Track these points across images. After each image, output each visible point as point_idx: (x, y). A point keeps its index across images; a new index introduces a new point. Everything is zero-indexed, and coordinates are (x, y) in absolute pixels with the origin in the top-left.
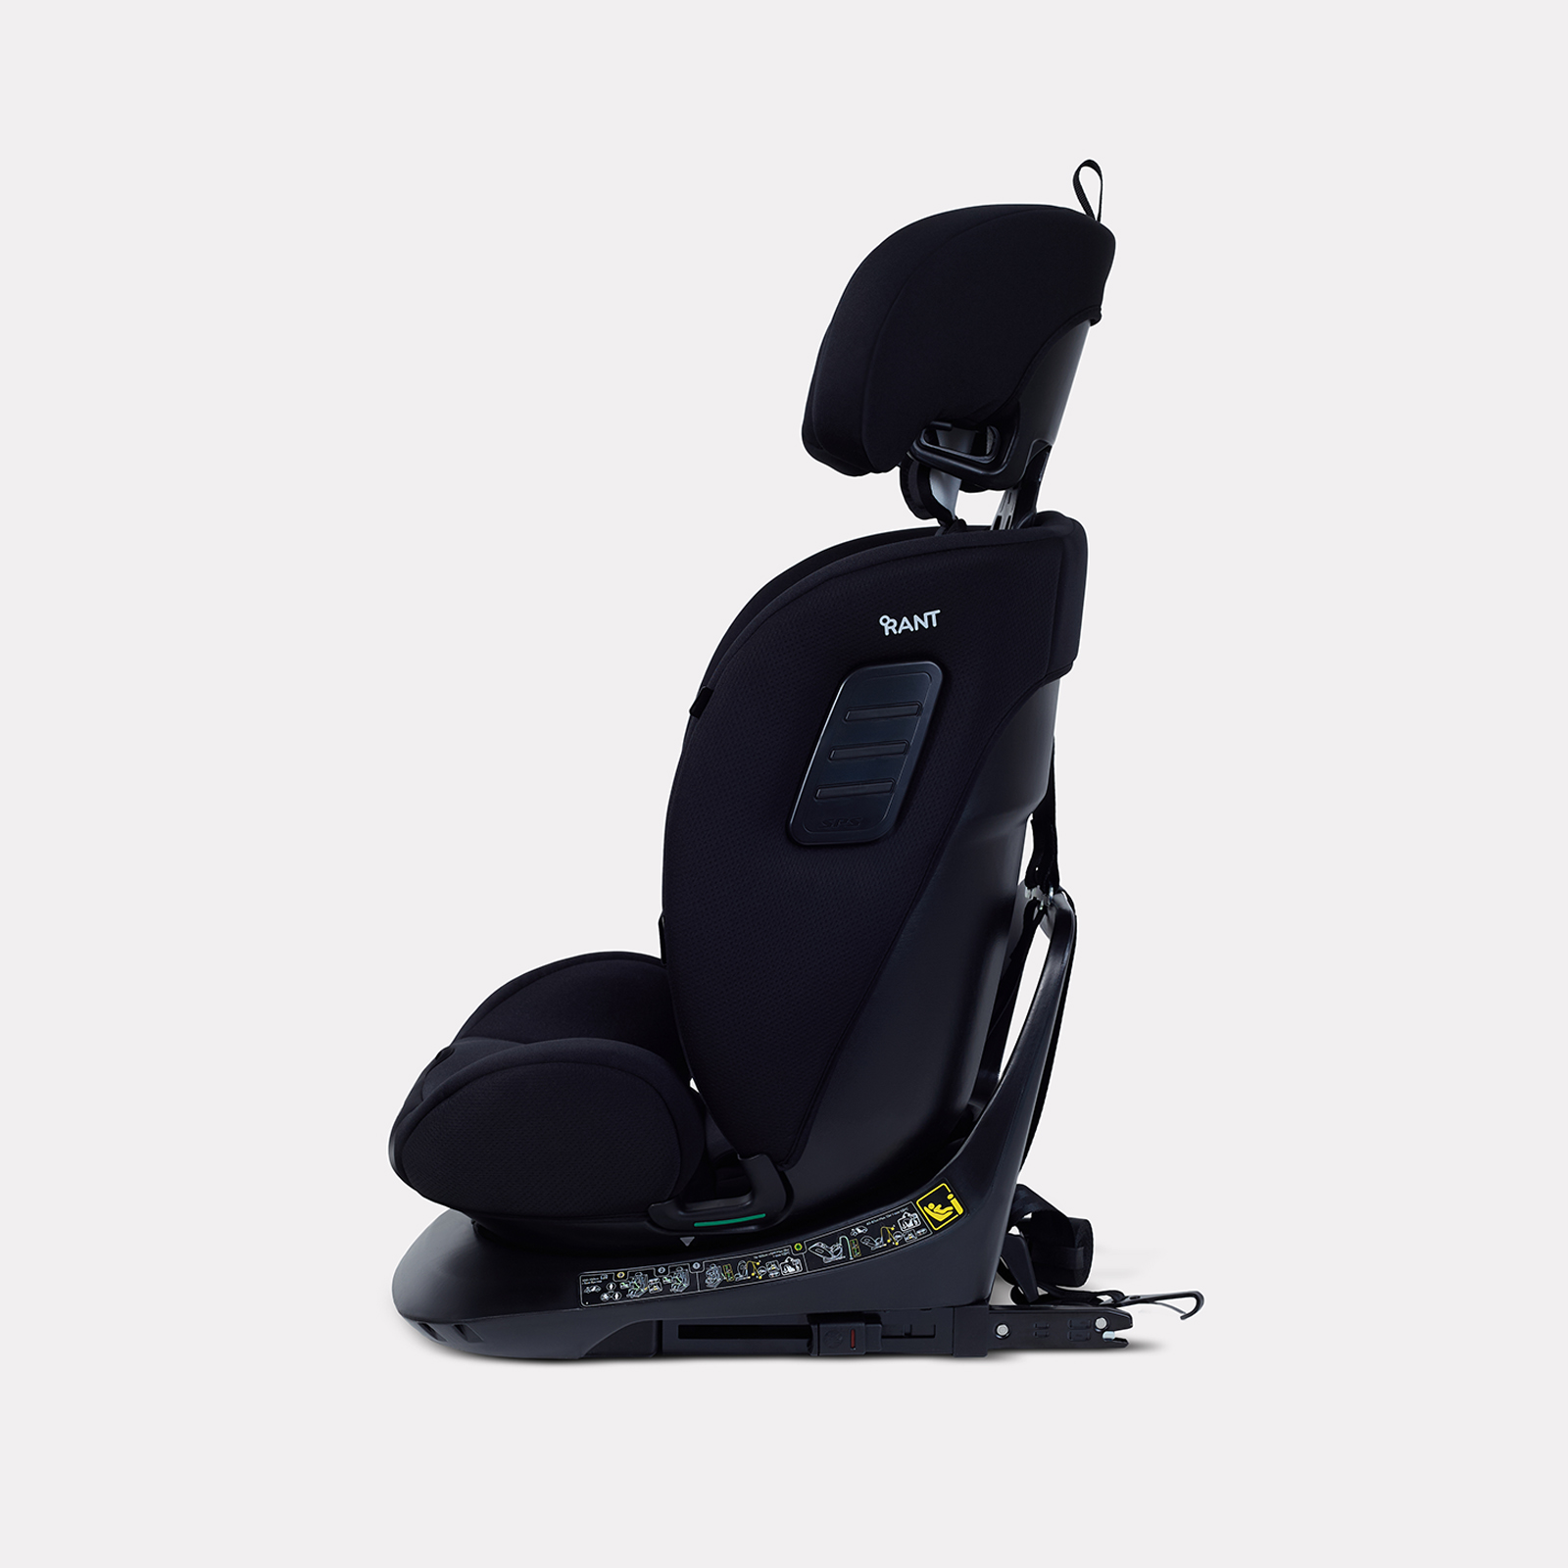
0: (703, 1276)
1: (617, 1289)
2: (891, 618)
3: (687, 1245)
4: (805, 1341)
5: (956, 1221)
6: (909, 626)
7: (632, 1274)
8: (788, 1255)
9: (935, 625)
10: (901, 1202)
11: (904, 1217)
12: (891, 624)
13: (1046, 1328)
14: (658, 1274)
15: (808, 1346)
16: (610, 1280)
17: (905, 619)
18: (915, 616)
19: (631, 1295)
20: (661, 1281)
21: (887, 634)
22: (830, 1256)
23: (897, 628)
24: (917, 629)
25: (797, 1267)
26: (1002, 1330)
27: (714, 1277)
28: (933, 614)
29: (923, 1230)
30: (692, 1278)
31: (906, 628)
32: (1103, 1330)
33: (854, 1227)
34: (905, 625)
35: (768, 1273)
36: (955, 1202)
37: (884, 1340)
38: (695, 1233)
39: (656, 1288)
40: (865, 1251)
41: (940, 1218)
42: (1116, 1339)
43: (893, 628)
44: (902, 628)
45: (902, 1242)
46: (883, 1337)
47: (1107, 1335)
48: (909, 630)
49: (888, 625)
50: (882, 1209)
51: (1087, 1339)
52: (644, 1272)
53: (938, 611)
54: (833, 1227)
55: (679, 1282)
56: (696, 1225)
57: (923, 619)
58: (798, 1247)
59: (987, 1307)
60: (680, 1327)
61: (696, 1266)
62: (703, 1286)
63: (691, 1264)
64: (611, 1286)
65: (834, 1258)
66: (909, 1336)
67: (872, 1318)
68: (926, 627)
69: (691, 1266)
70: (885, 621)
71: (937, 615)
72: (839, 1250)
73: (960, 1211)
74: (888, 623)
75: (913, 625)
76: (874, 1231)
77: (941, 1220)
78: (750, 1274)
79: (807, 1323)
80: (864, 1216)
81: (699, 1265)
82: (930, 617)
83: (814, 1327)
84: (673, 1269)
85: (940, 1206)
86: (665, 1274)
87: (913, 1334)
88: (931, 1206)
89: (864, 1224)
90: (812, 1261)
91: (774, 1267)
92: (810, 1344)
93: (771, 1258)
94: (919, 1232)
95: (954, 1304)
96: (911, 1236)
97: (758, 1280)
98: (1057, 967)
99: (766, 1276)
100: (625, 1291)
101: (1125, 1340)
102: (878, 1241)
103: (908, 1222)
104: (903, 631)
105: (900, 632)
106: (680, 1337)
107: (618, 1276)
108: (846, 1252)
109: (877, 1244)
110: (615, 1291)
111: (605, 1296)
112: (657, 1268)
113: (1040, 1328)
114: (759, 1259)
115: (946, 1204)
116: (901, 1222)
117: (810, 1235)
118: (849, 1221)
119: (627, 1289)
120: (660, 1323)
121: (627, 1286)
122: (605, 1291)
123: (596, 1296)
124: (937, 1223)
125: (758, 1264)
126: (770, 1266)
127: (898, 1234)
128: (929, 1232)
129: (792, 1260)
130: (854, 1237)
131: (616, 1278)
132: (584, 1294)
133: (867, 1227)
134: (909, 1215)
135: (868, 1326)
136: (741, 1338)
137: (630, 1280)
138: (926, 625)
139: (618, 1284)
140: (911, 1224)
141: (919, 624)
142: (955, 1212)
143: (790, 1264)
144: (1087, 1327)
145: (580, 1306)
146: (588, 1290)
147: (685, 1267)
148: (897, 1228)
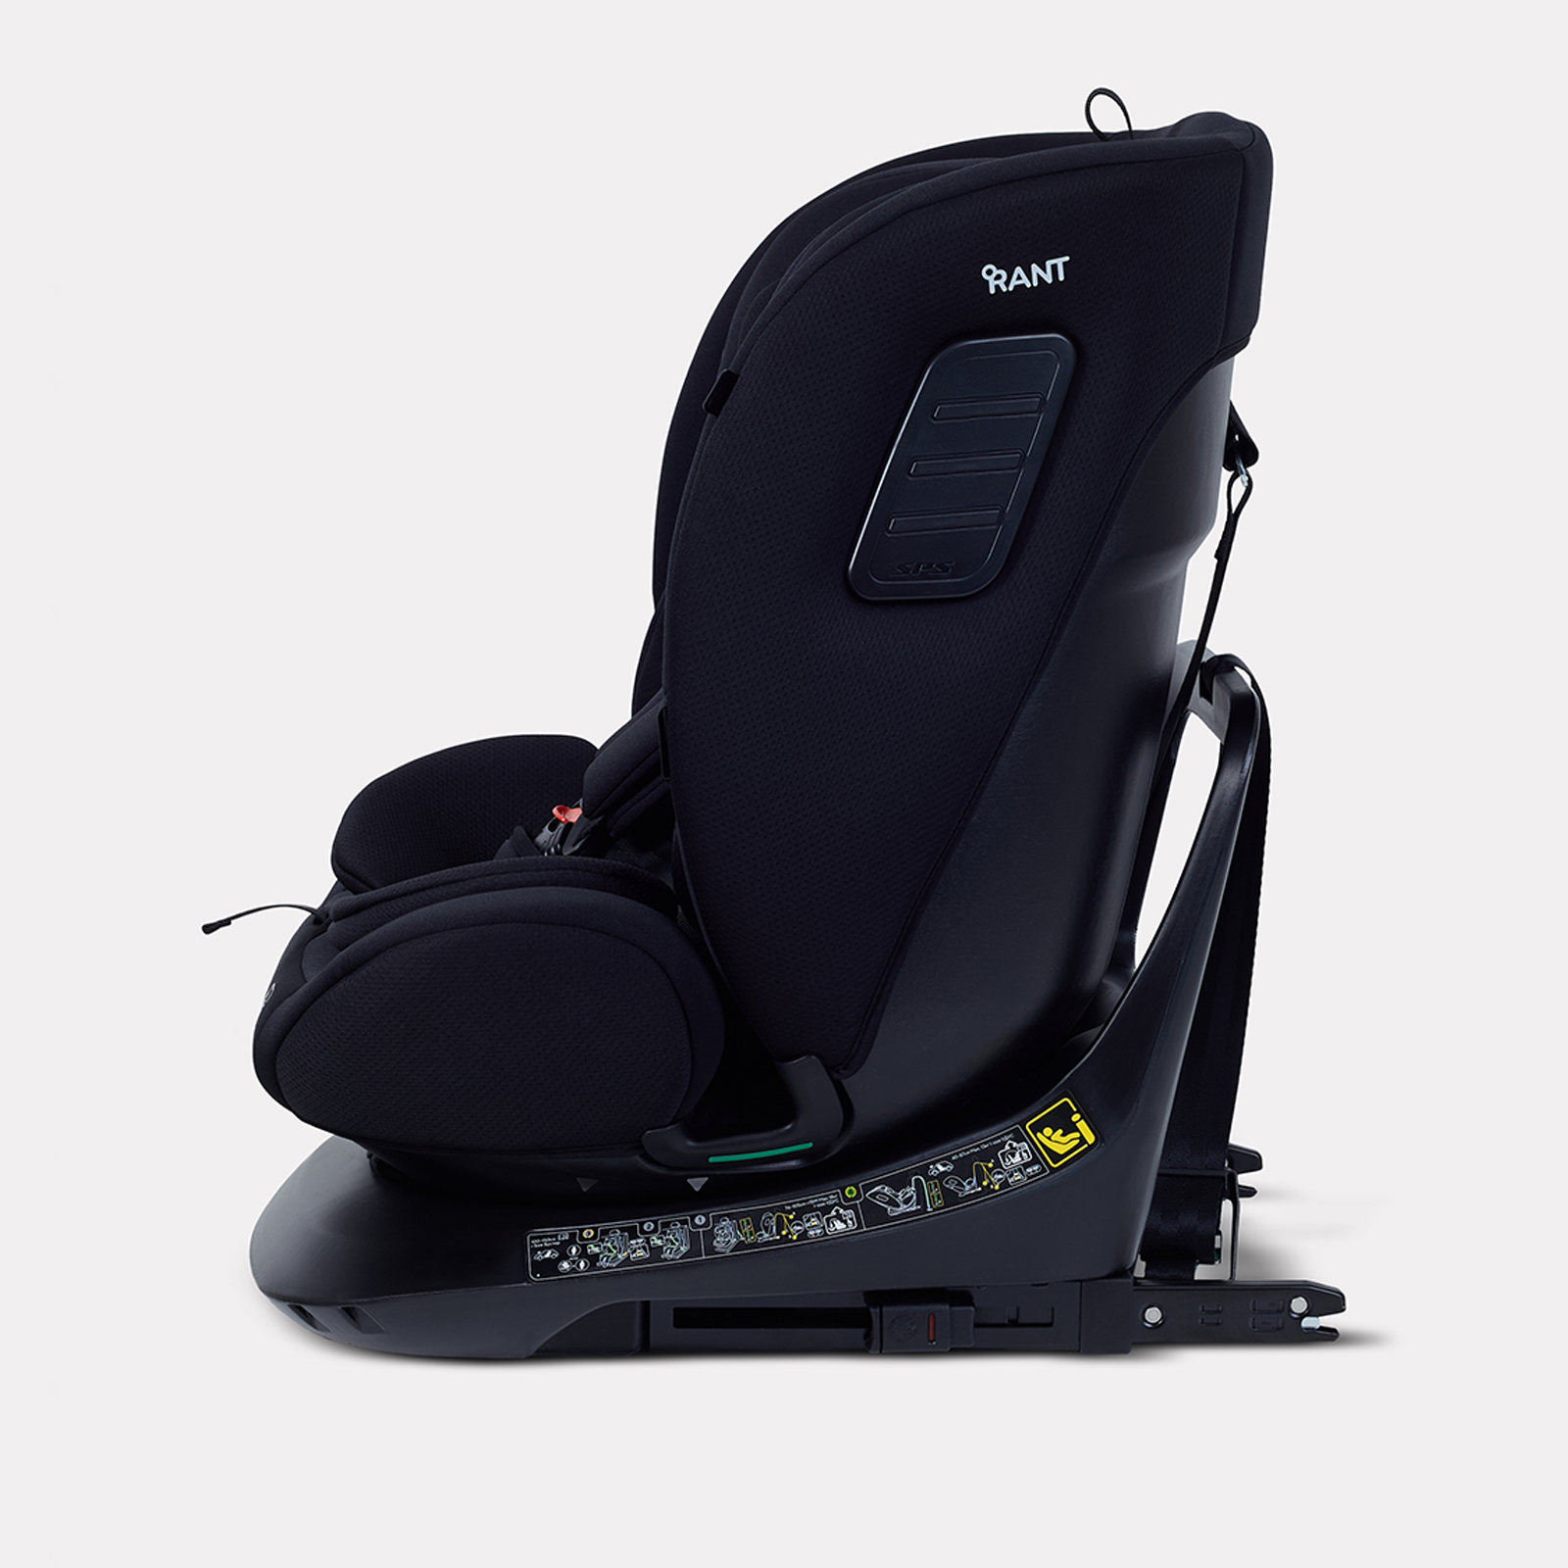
0: (710, 1236)
1: (583, 1254)
2: (998, 269)
3: (697, 1189)
4: (861, 1332)
5: (1084, 1155)
6: (1025, 281)
7: (605, 1232)
8: (835, 1204)
9: (1061, 278)
10: (1003, 1125)
11: (1007, 1147)
12: (998, 277)
13: (1218, 1312)
14: (643, 1232)
15: (865, 1338)
16: (572, 1241)
17: (1019, 270)
18: (1034, 266)
19: (603, 1263)
20: (648, 1243)
21: (992, 291)
22: (898, 1206)
23: (1007, 283)
24: (1035, 284)
25: (850, 1222)
26: (1153, 1315)
27: (727, 1236)
28: (1060, 262)
29: (1036, 1168)
30: (694, 1238)
31: (1019, 282)
32: (1302, 1316)
33: (934, 1163)
34: (1019, 278)
35: (806, 1231)
36: (1082, 1126)
37: (978, 1330)
38: (709, 1172)
39: (640, 1253)
40: (950, 1197)
41: (1061, 1150)
42: (1322, 1328)
43: (1001, 283)
44: (1014, 282)
45: (1005, 1184)
46: (976, 1325)
47: (1307, 1322)
48: (1024, 285)
49: (994, 278)
50: (975, 1136)
51: (1278, 1329)
52: (622, 1230)
53: (1067, 258)
54: (903, 1162)
55: (674, 1244)
56: (711, 1160)
57: (1044, 270)
58: (851, 1192)
59: (1131, 1280)
60: (675, 1310)
61: (700, 1220)
62: (710, 1250)
63: (693, 1218)
64: (574, 1250)
65: (903, 1208)
66: (1014, 1323)
67: (960, 1297)
68: (1050, 281)
69: (693, 1220)
70: (989, 272)
71: (1064, 263)
72: (912, 1197)
73: (1090, 1138)
74: (994, 275)
75: (1030, 279)
76: (963, 1169)
77: (1061, 1153)
78: (779, 1233)
79: (865, 1305)
80: (949, 1146)
81: (703, 1219)
82: (1054, 267)
83: (874, 1311)
84: (666, 1225)
85: (1060, 1131)
86: (655, 1231)
87: (1021, 1321)
88: (1048, 1131)
89: (949, 1158)
90: (871, 1213)
91: (814, 1222)
92: (868, 1336)
93: (810, 1209)
94: (1029, 1170)
95: (1082, 1278)
96: (1017, 1176)
97: (791, 1241)
98: (1236, 777)
99: (803, 1235)
100: (595, 1258)
101: (1334, 1330)
102: (970, 1183)
103: (1013, 1156)
104: (1016, 287)
105: (1011, 288)
106: (676, 1325)
107: (585, 1235)
108: (921, 1200)
109: (968, 1188)
110: (580, 1257)
111: (565, 1265)
112: (642, 1224)
113: (1208, 1312)
114: (793, 1210)
115: (1070, 1128)
116: (1003, 1154)
117: (868, 1174)
118: (926, 1154)
119: (598, 1254)
120: (646, 1305)
121: (597, 1250)
122: (564, 1257)
123: (552, 1264)
124: (1056, 1157)
125: (791, 1217)
126: (808, 1221)
127: (999, 1173)
128: (1044, 1170)
129: (841, 1211)
130: (932, 1178)
131: (582, 1238)
132: (534, 1262)
133: (952, 1162)
134: (1015, 1145)
135: (955, 1308)
136: (766, 1327)
137: (602, 1241)
138: (1049, 280)
139: (584, 1247)
140: (1017, 1159)
141: (1039, 277)
142: (1082, 1140)
143: (839, 1217)
144: (1279, 1311)
145: (527, 1279)
146: (539, 1257)
147: (683, 1222)
148: (998, 1165)
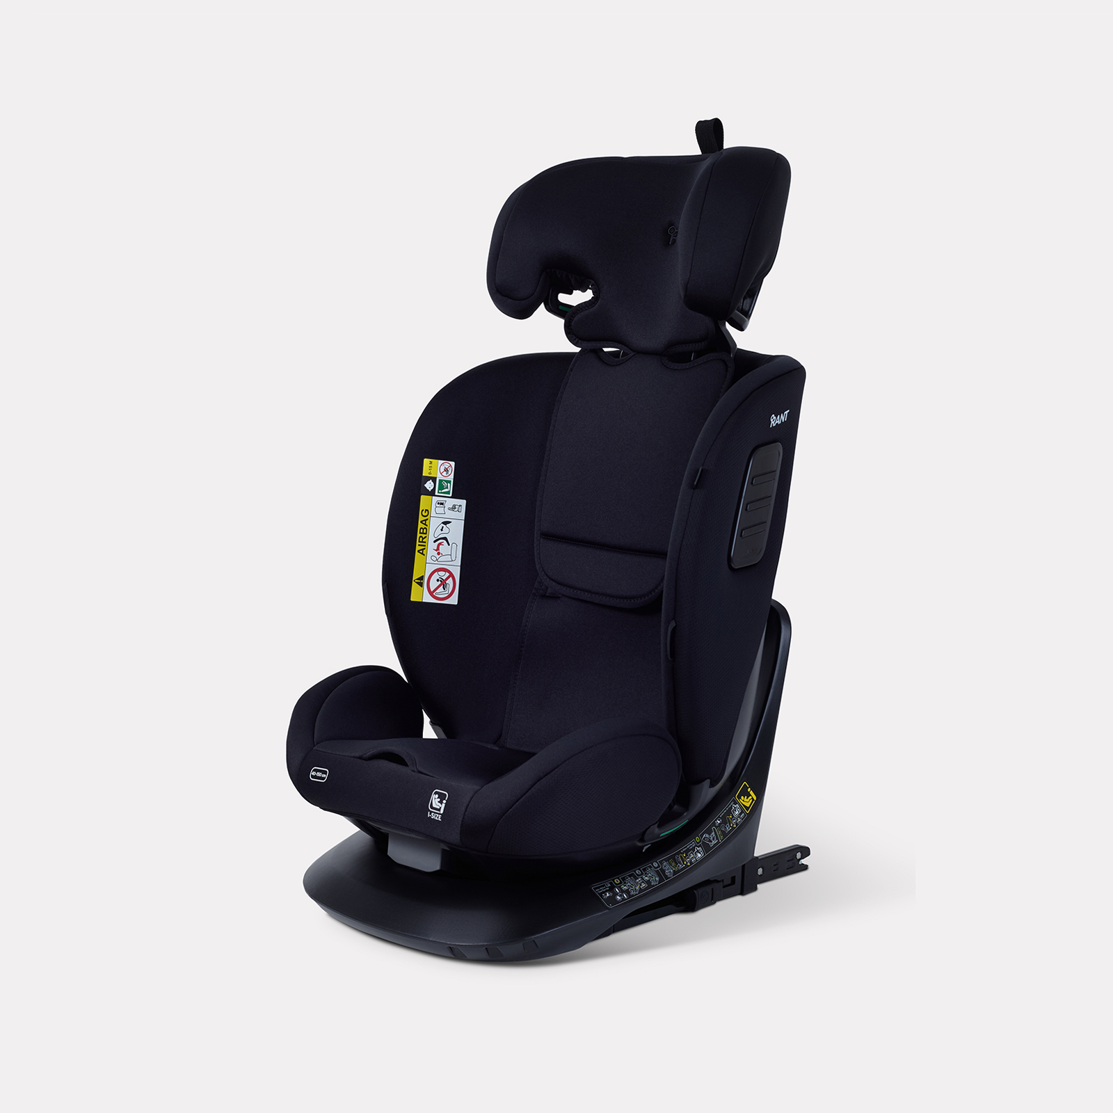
0: (662, 870)
7: (624, 879)
8: (695, 846)
10: (730, 801)
11: (734, 808)
20: (644, 880)
22: (712, 841)
25: (701, 852)
29: (744, 814)
30: (658, 873)
33: (716, 820)
35: (691, 860)
36: (752, 793)
39: (643, 885)
40: (724, 834)
45: (738, 825)
50: (723, 806)
52: (630, 877)
54: (707, 823)
55: (653, 877)
58: (697, 840)
61: (657, 864)
62: (666, 878)
63: (652, 864)
65: (714, 842)
69: (655, 864)
73: (755, 798)
76: (725, 821)
77: (748, 807)
80: (717, 812)
84: (646, 870)
85: (747, 797)
86: (644, 874)
88: (742, 797)
89: (719, 818)
90: (706, 847)
91: (692, 855)
93: (689, 850)
94: (741, 816)
96: (740, 821)
97: (689, 865)
99: (691, 863)
102: (727, 826)
103: (736, 811)
107: (616, 882)
108: (717, 837)
109: (727, 828)
112: (636, 872)
114: (683, 852)
115: (748, 795)
116: (733, 811)
117: (699, 831)
118: (712, 818)
125: (685, 855)
126: (690, 856)
127: (734, 820)
129: (697, 849)
130: (717, 827)
134: (736, 806)
140: (737, 813)
142: (753, 800)
143: (698, 851)
147: (650, 867)
148: (733, 816)
